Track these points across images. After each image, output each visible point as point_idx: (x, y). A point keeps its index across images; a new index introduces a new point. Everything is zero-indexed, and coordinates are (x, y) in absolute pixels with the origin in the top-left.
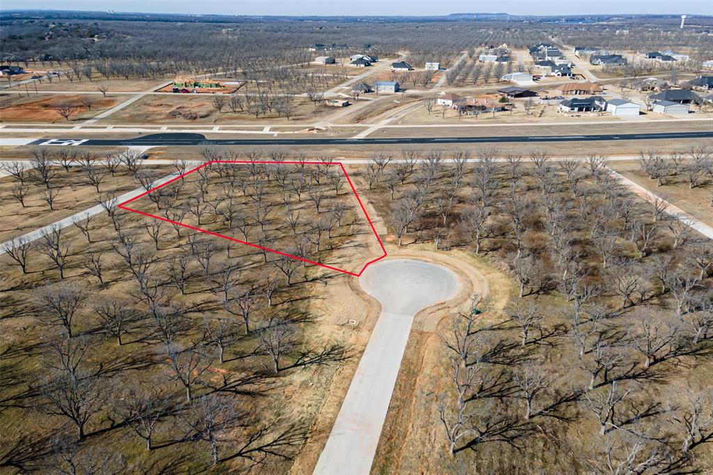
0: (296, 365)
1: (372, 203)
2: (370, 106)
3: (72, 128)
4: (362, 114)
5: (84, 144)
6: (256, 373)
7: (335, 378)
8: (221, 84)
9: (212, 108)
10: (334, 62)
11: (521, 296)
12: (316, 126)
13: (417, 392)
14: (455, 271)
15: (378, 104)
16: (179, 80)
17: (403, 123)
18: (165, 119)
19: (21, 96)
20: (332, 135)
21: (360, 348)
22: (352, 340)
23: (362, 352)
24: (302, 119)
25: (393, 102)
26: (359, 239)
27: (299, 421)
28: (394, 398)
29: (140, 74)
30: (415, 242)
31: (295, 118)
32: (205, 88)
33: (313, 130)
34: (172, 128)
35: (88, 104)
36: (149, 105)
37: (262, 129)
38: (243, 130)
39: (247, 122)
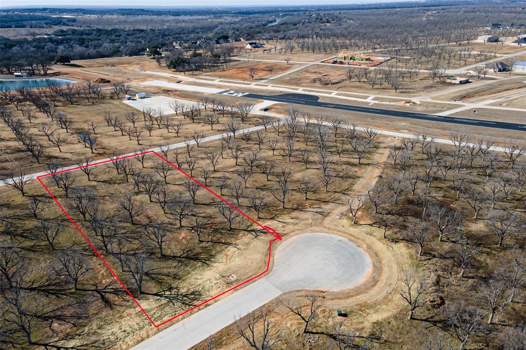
0: (156, 295)
1: (381, 177)
2: (490, 84)
3: (248, 84)
4: (472, 92)
5: (245, 96)
6: (128, 289)
7: (165, 318)
8: (372, 58)
9: (344, 78)
10: (497, 41)
11: (409, 318)
12: (415, 100)
14: (374, 265)
15: (503, 83)
17: (507, 106)
18: (308, 83)
19: (245, 62)
20: (419, 110)
21: (210, 302)
22: (214, 292)
23: (207, 305)
24: (409, 92)
25: (521, 83)
27: (104, 340)
30: (370, 225)
31: (404, 91)
32: (357, 61)
33: (409, 103)
34: (305, 90)
35: (271, 69)
36: (308, 72)
37: (366, 97)
38: (352, 97)
39: (361, 91)
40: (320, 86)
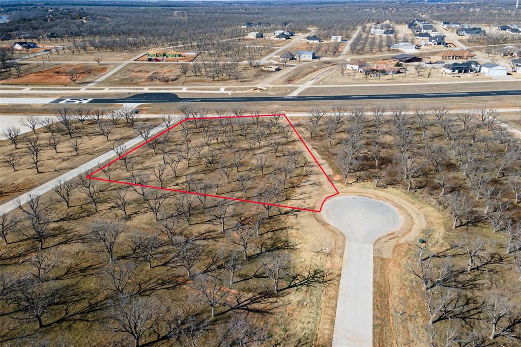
0: (290, 287)
1: (315, 148)
2: (295, 70)
3: (79, 89)
4: (291, 77)
5: (90, 102)
6: (260, 294)
7: (323, 299)
8: (183, 54)
9: (179, 73)
10: (262, 37)
11: (454, 227)
12: (259, 86)
13: (392, 311)
14: (395, 206)
15: (302, 69)
16: (152, 52)
17: (323, 84)
18: (145, 82)
19: (38, 65)
20: (272, 94)
21: (337, 272)
22: (328, 265)
23: (339, 276)
24: (247, 81)
25: (312, 67)
26: (313, 178)
27: (304, 336)
28: (375, 317)
29: (122, 47)
30: (357, 181)
31: (242, 80)
32: (170, 58)
33: (257, 89)
34: (152, 89)
35: (89, 71)
36: (132, 71)
37: (219, 89)
38: (205, 90)
39: (206, 84)
40: (161, 83)
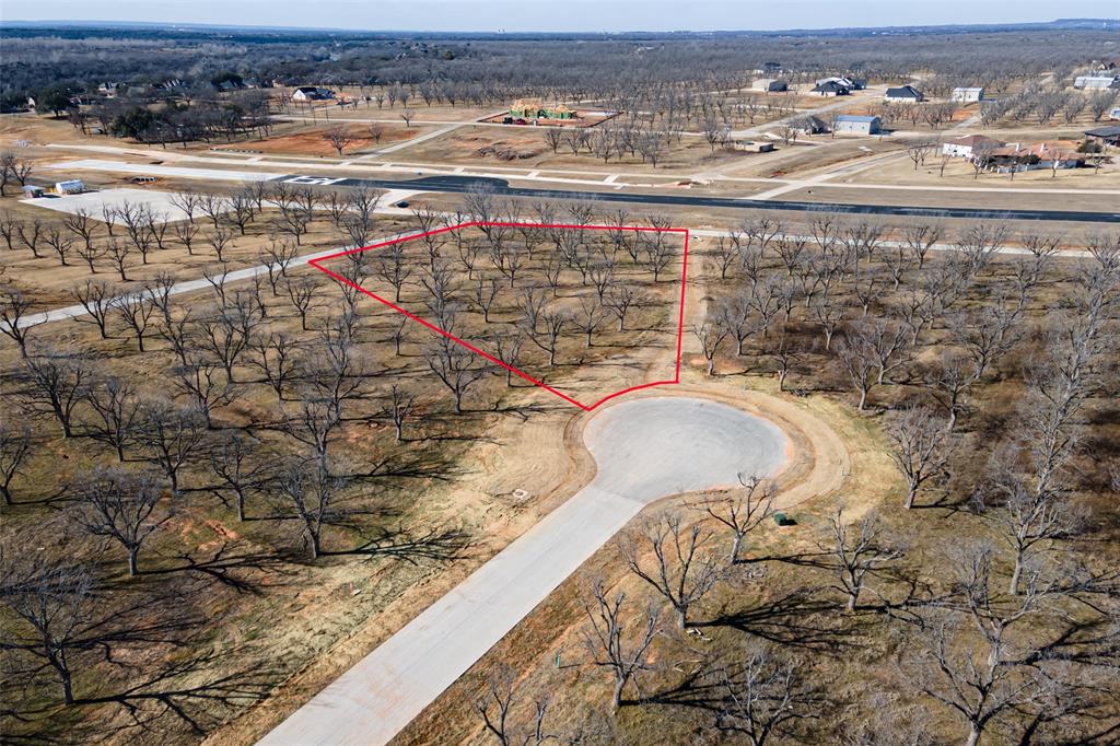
0: (358, 551)
2: (810, 153)
3: (337, 163)
4: (788, 164)
6: (279, 551)
7: (409, 592)
8: (580, 114)
9: (545, 146)
10: (784, 89)
11: (907, 506)
12: (694, 178)
13: (547, 657)
14: (791, 435)
15: (826, 151)
16: (517, 107)
18: (469, 157)
19: (306, 124)
20: (713, 193)
21: (496, 546)
22: (493, 527)
23: (494, 553)
24: (678, 167)
25: (857, 149)
26: (642, 355)
27: (279, 658)
28: (490, 658)
30: (744, 374)
31: (668, 165)
32: (553, 119)
33: (688, 184)
34: (469, 171)
35: (376, 135)
36: (459, 139)
37: (603, 178)
38: (573, 178)
39: (586, 168)
40: (499, 162)
